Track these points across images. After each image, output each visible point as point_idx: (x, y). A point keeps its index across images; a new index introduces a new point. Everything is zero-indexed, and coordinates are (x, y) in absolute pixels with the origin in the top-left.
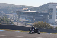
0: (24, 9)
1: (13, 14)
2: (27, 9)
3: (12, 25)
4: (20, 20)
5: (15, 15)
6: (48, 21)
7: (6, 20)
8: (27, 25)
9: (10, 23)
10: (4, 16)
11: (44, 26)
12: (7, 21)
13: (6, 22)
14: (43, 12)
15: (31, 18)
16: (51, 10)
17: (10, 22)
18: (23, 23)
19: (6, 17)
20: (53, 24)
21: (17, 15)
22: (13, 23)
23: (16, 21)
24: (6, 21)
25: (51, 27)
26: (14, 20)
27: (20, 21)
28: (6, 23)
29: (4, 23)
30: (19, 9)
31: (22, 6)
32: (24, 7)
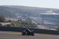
0: (48, 12)
1: (36, 17)
2: (52, 11)
3: (36, 28)
4: (44, 23)
5: (39, 18)
7: (30, 24)
8: (52, 28)
10: (28, 19)
12: (31, 25)
13: (29, 25)
15: (55, 21)
17: (34, 25)
18: (48, 26)
19: (30, 20)
21: (41, 18)
22: (37, 26)
23: (40, 24)
26: (38, 23)
27: (44, 24)
28: (30, 26)
31: (46, 8)
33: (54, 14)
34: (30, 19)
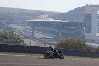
0: (41, 17)
1: (22, 26)
2: (48, 16)
3: (22, 44)
4: (35, 36)
5: (26, 27)
6: (84, 37)
7: (12, 37)
8: (48, 44)
9: (19, 41)
11: (78, 46)
12: (13, 39)
13: (10, 40)
14: (74, 21)
16: (88, 18)
17: (18, 39)
18: (41, 40)
20: (92, 41)
21: (29, 27)
22: (23, 41)
23: (28, 38)
24: (10, 38)
25: (90, 48)
27: (35, 38)
28: (11, 42)
29: (8, 42)
30: (32, 17)
31: (38, 11)
32: (42, 13)
33: (52, 20)
34: (11, 28)
